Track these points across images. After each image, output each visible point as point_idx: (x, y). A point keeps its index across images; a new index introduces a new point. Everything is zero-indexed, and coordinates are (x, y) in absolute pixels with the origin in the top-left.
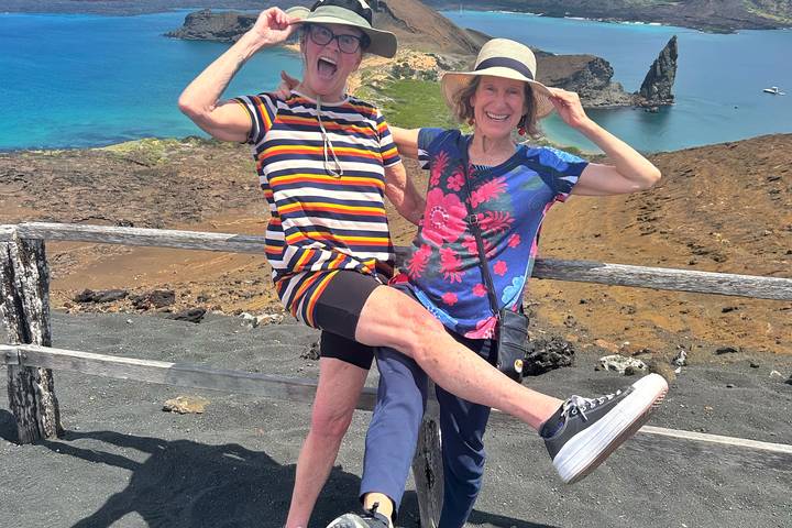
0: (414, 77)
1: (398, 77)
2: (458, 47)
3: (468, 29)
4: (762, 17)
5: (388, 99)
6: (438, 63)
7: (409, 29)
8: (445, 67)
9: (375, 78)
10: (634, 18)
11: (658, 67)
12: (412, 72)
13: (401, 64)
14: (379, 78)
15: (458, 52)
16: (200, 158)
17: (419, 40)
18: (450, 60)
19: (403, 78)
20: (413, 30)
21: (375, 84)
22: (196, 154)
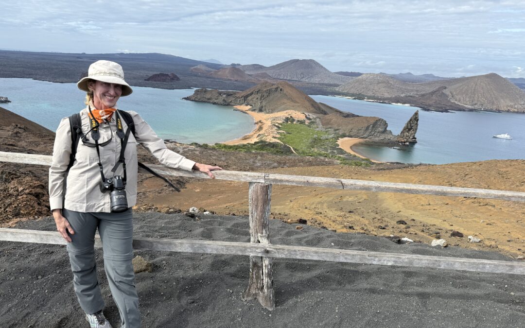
0: (295, 123)
1: (287, 122)
2: (315, 110)
3: (320, 103)
4: (458, 105)
5: (282, 131)
6: (306, 117)
8: (309, 119)
9: (277, 122)
10: (397, 102)
11: (409, 125)
12: (294, 120)
13: (289, 117)
14: (279, 122)
15: (315, 113)
16: (197, 153)
17: (298, 106)
18: (312, 116)
19: (289, 122)
21: (277, 124)
22: (196, 151)
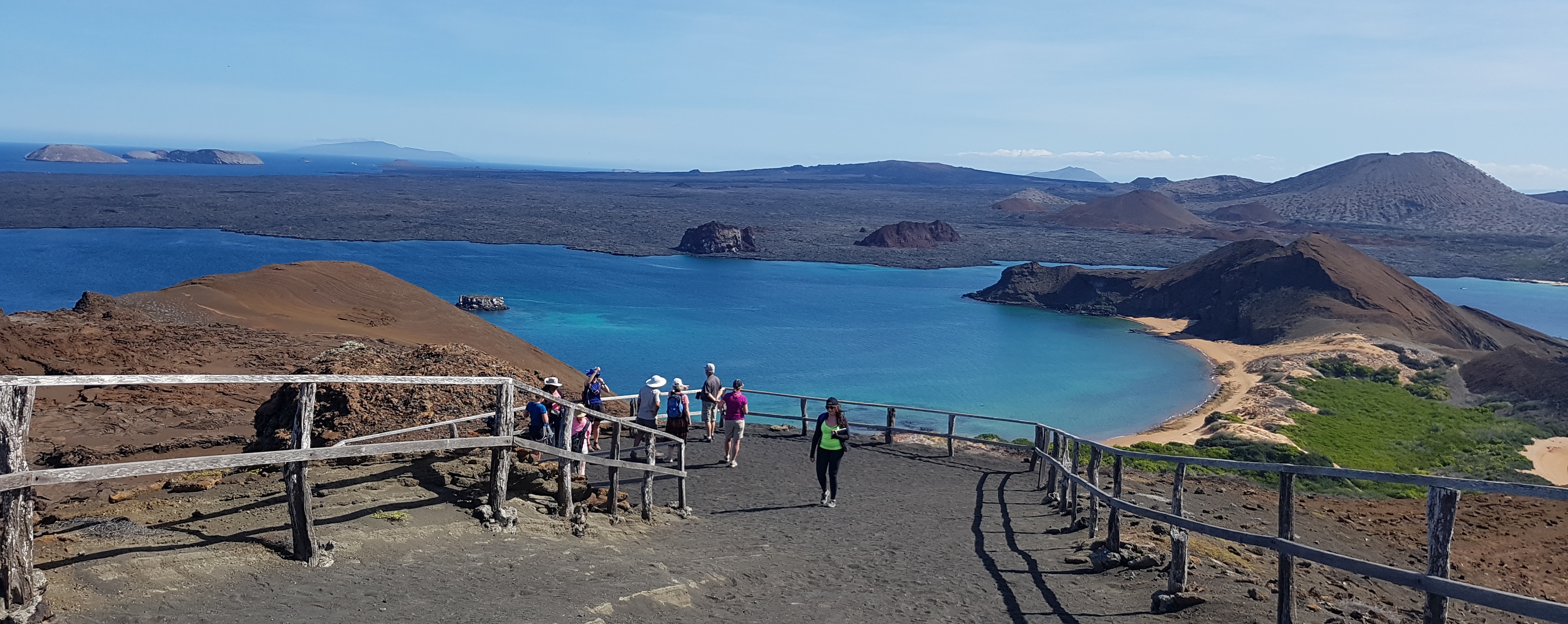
2: (1442, 334)
3: (1464, 307)
5: (1305, 407)
6: (1403, 358)
7: (1354, 303)
8: (1412, 364)
14: (1295, 374)
15: (1440, 342)
17: (1373, 320)
20: (1361, 304)
